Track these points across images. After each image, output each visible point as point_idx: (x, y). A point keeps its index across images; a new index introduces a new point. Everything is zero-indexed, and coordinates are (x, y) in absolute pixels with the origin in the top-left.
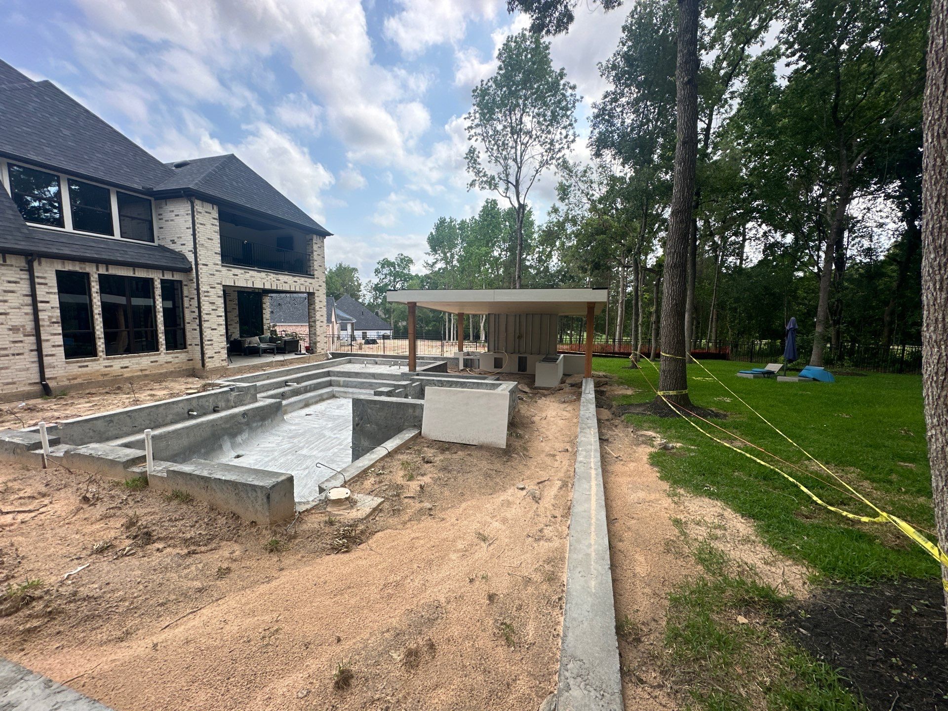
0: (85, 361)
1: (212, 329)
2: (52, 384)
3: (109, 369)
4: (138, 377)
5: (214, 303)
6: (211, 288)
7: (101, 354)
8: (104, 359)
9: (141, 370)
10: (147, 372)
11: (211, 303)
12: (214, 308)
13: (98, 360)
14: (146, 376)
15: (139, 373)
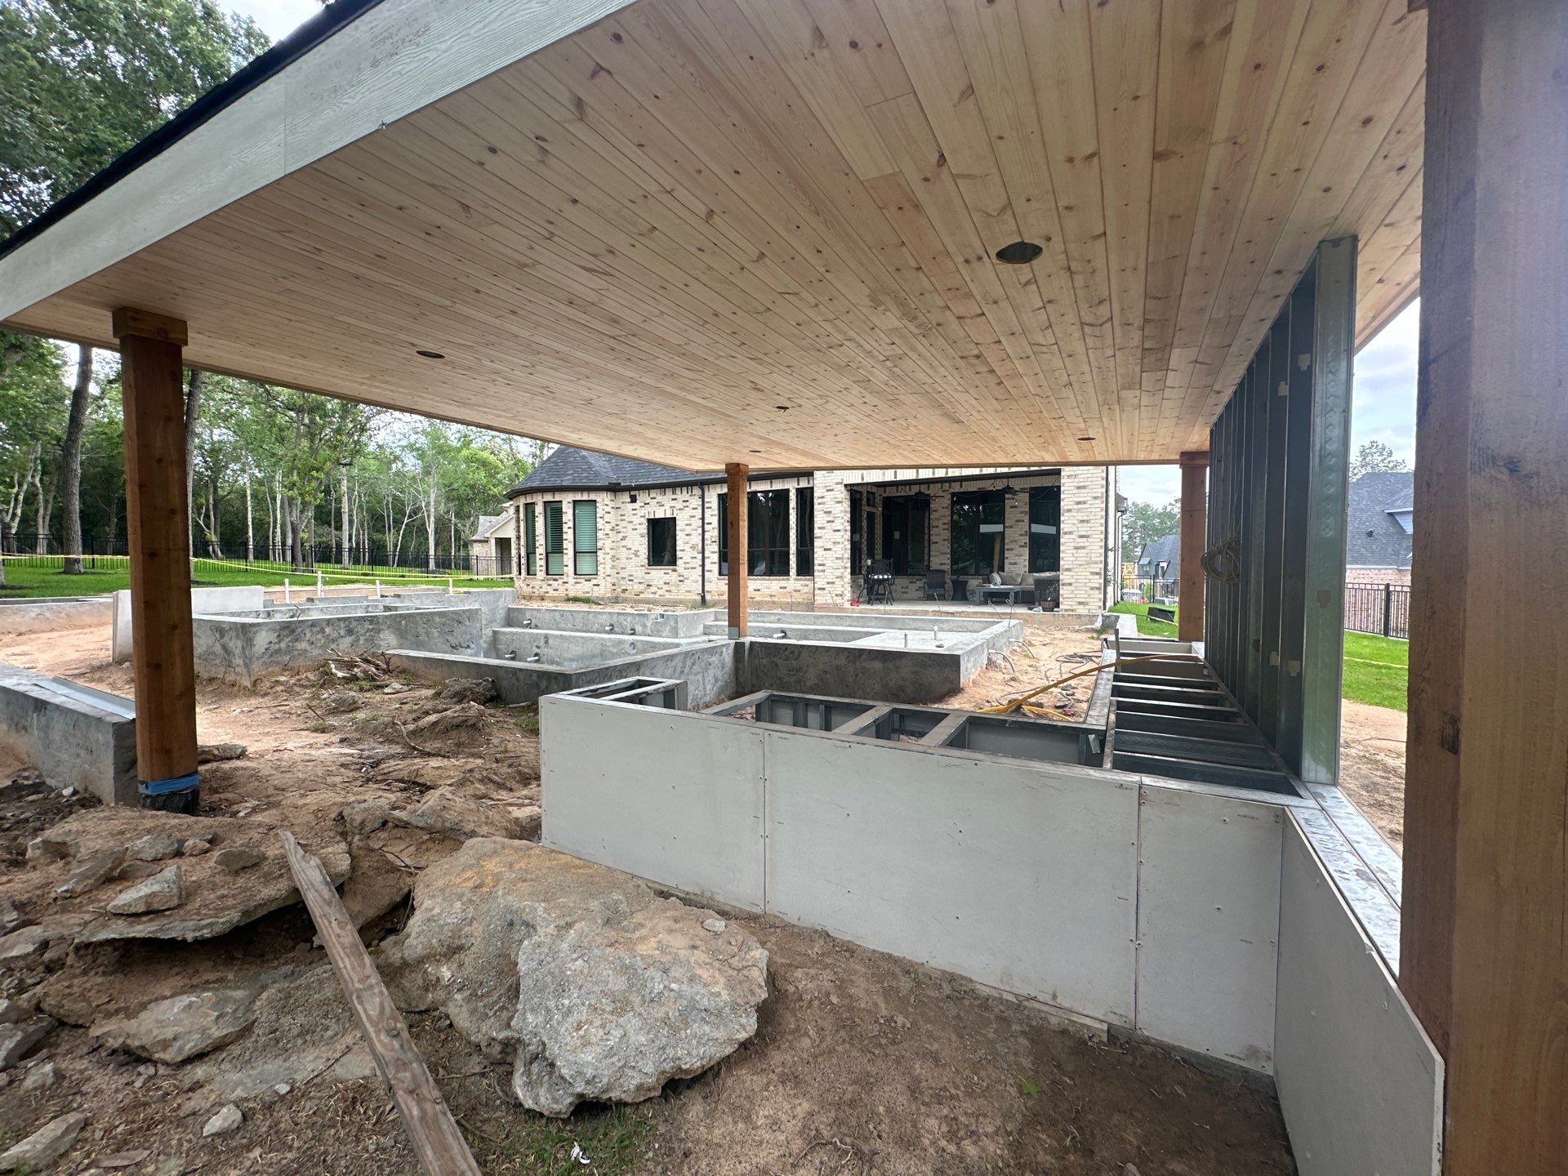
1: (826, 550)
2: (708, 597)
4: (767, 602)
5: (829, 512)
6: (826, 491)
10: (775, 599)
11: (826, 512)
12: (830, 519)
14: (774, 602)
15: (769, 599)
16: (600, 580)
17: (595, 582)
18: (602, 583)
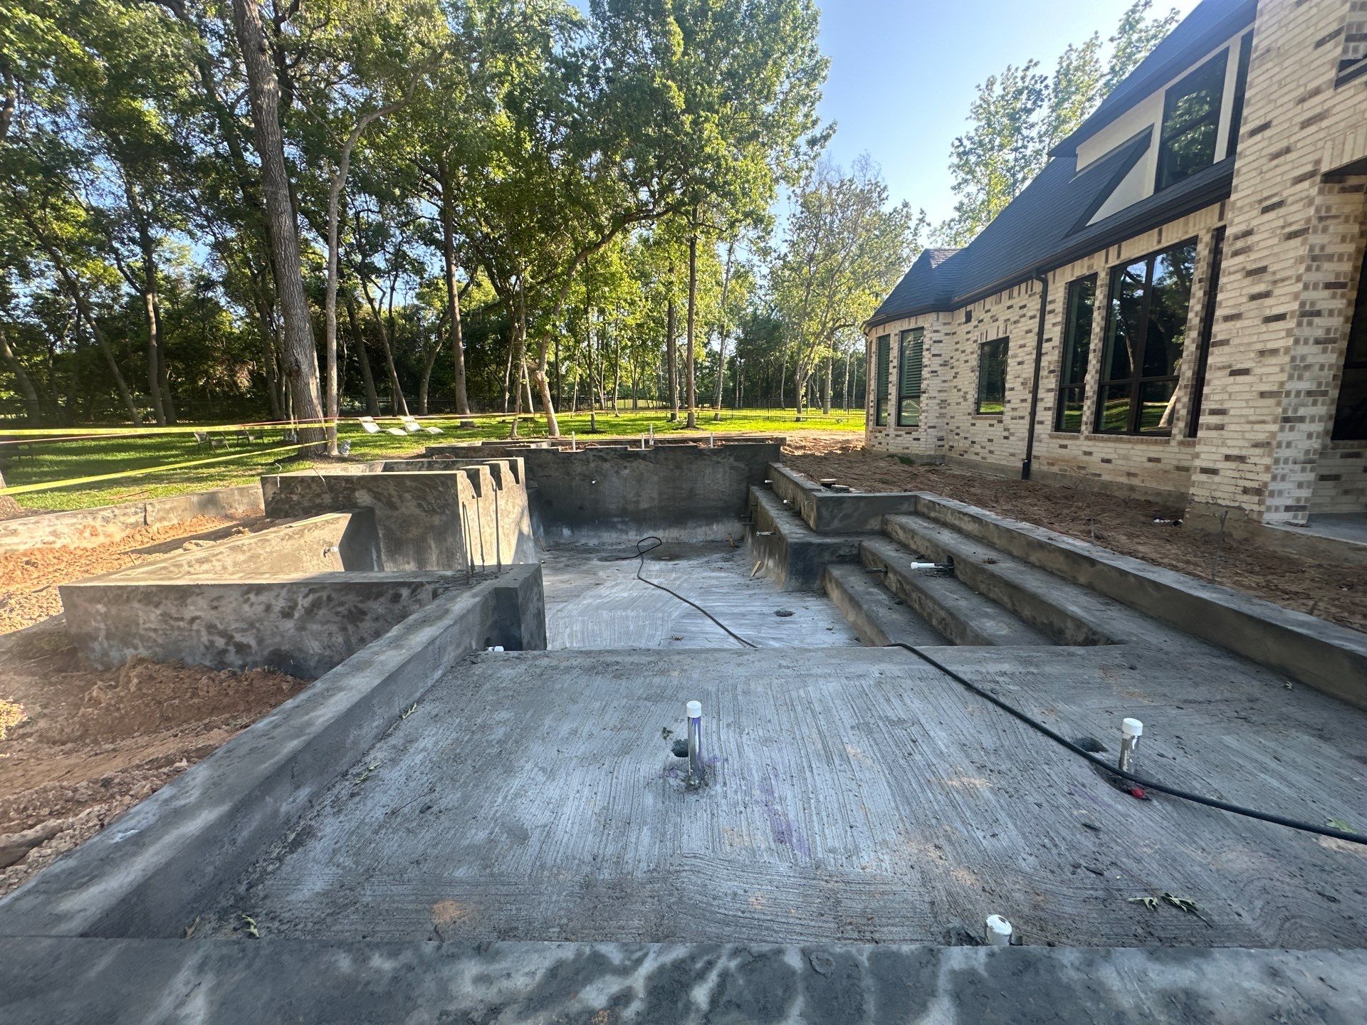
0: (1065, 438)
1: (1234, 373)
2: (1034, 466)
3: (1086, 458)
5: (1263, 270)
6: (1266, 210)
7: (1083, 428)
8: (1087, 438)
9: (1129, 474)
10: (1136, 482)
11: (1250, 273)
12: (1261, 288)
13: (1077, 438)
15: (1124, 480)
16: (920, 433)
17: (915, 435)
18: (923, 436)
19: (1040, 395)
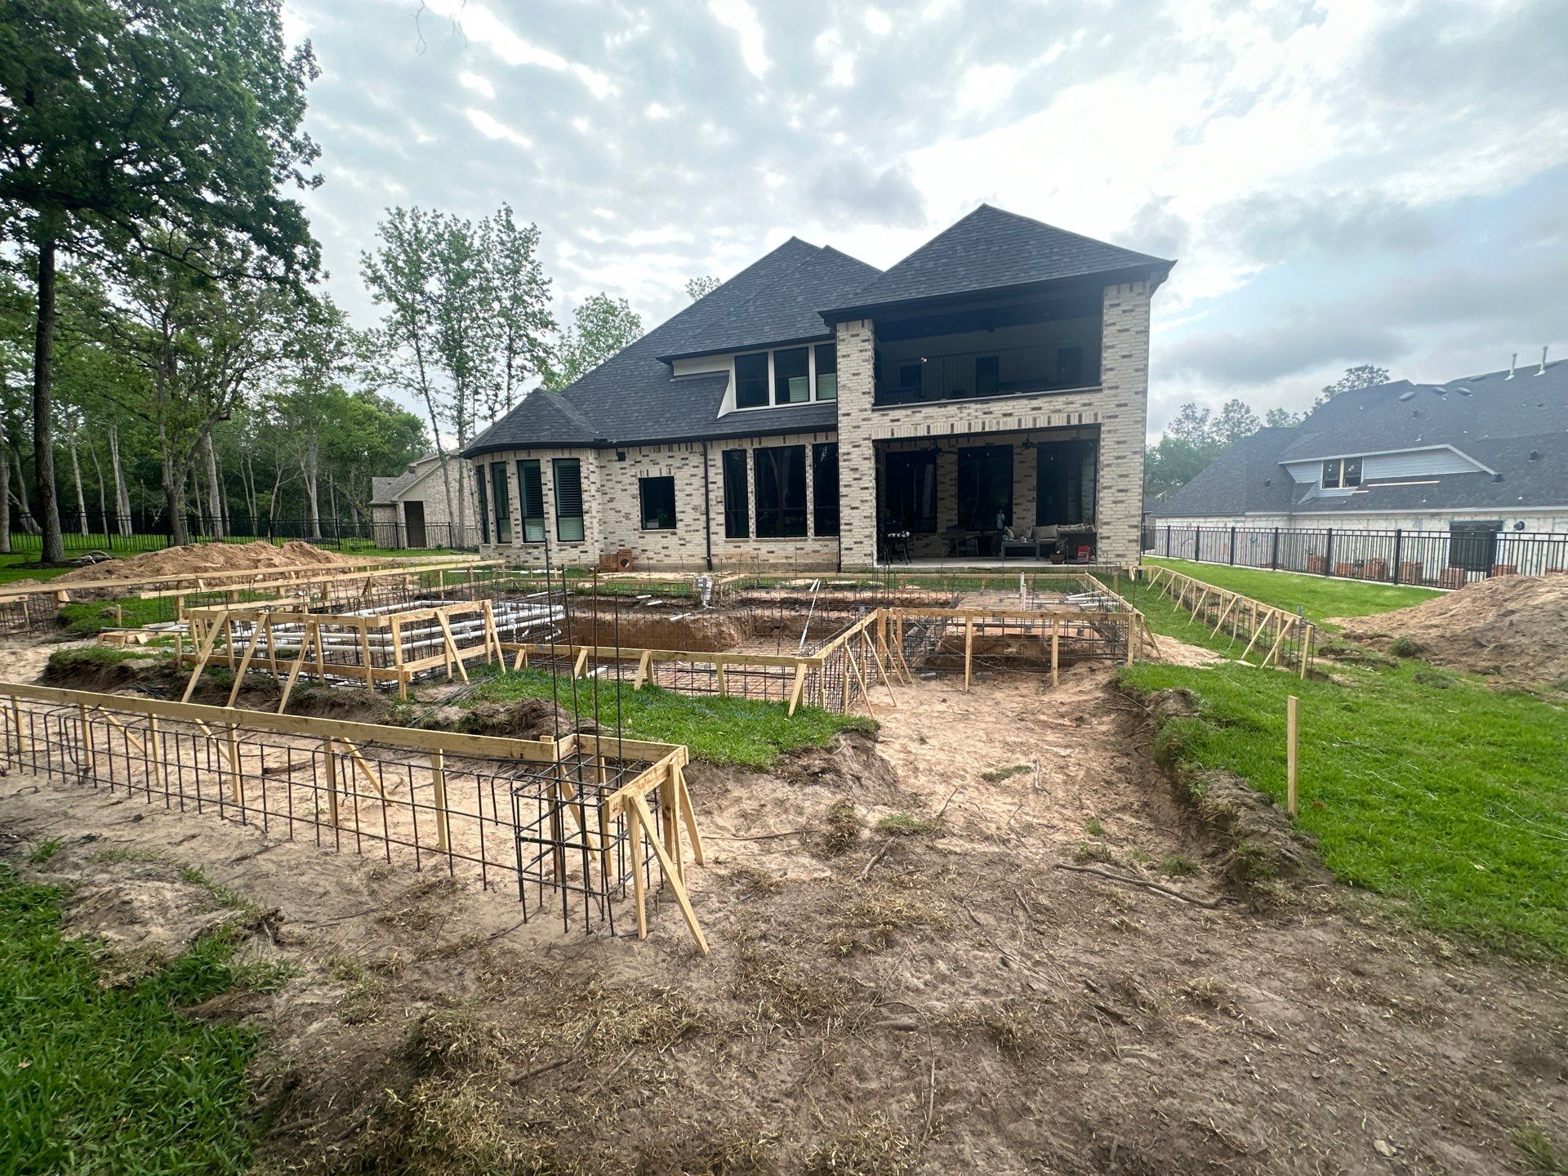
0: (740, 542)
1: (852, 508)
2: (715, 561)
3: (758, 552)
5: (857, 469)
7: (752, 535)
8: (755, 541)
9: (786, 558)
11: (852, 470)
12: (857, 476)
13: (749, 541)
15: (784, 561)
16: (587, 546)
17: (581, 548)
18: (590, 549)
19: (712, 515)
